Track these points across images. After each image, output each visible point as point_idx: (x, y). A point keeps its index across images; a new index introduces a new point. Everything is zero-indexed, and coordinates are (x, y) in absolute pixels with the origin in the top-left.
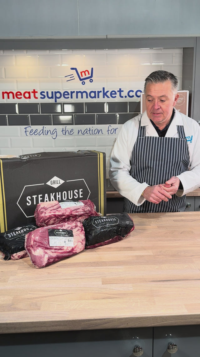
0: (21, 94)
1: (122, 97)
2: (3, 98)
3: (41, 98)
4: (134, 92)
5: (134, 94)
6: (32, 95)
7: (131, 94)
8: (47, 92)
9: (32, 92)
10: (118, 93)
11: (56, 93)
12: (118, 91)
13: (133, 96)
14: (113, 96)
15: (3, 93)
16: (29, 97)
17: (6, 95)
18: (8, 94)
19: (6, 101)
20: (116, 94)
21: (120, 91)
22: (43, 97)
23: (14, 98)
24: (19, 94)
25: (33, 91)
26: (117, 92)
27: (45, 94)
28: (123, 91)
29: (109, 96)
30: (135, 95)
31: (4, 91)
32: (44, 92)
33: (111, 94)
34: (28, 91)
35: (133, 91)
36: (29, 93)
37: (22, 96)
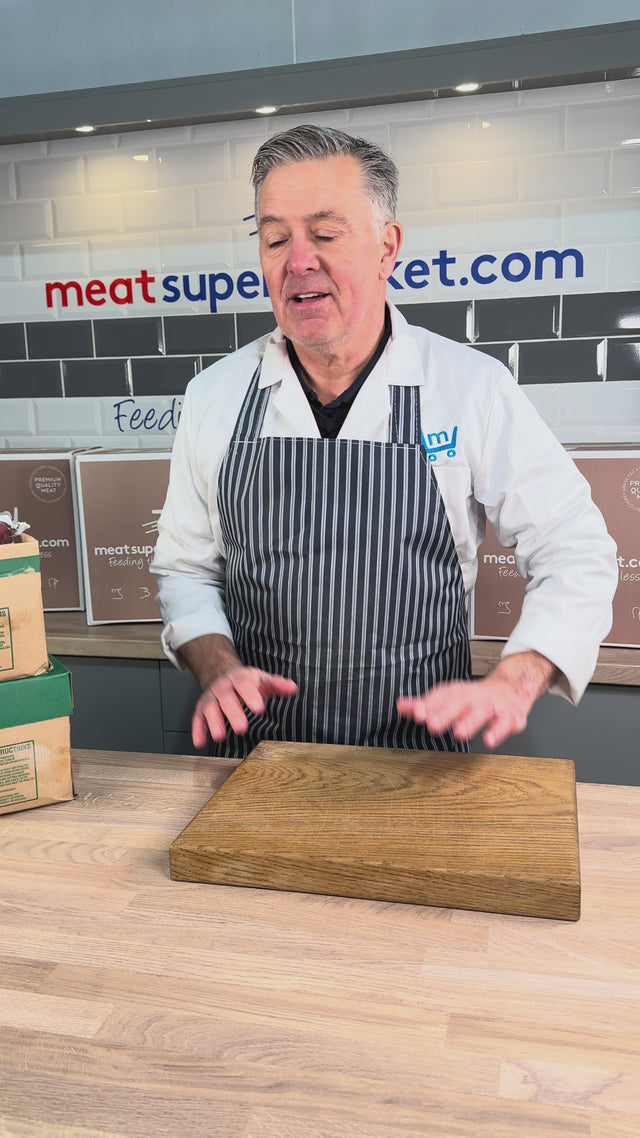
0: (103, 290)
1: (451, 283)
2: (50, 304)
3: (166, 299)
4: (499, 263)
5: (496, 268)
6: (137, 288)
7: (485, 270)
8: (186, 279)
9: (138, 281)
10: (435, 270)
11: (214, 278)
12: (435, 262)
13: (492, 278)
14: (417, 279)
15: (49, 288)
16: (129, 299)
17: (56, 293)
18: (63, 288)
19: (57, 314)
20: (426, 271)
21: (444, 260)
22: (171, 294)
23: (80, 303)
24: (96, 287)
25: (140, 276)
26: (429, 264)
27: (179, 285)
28: (453, 260)
29: (401, 280)
30: (499, 273)
31: (52, 282)
32: (175, 279)
33: (409, 273)
34: (125, 278)
35: (491, 259)
36: (128, 283)
37: (107, 296)
